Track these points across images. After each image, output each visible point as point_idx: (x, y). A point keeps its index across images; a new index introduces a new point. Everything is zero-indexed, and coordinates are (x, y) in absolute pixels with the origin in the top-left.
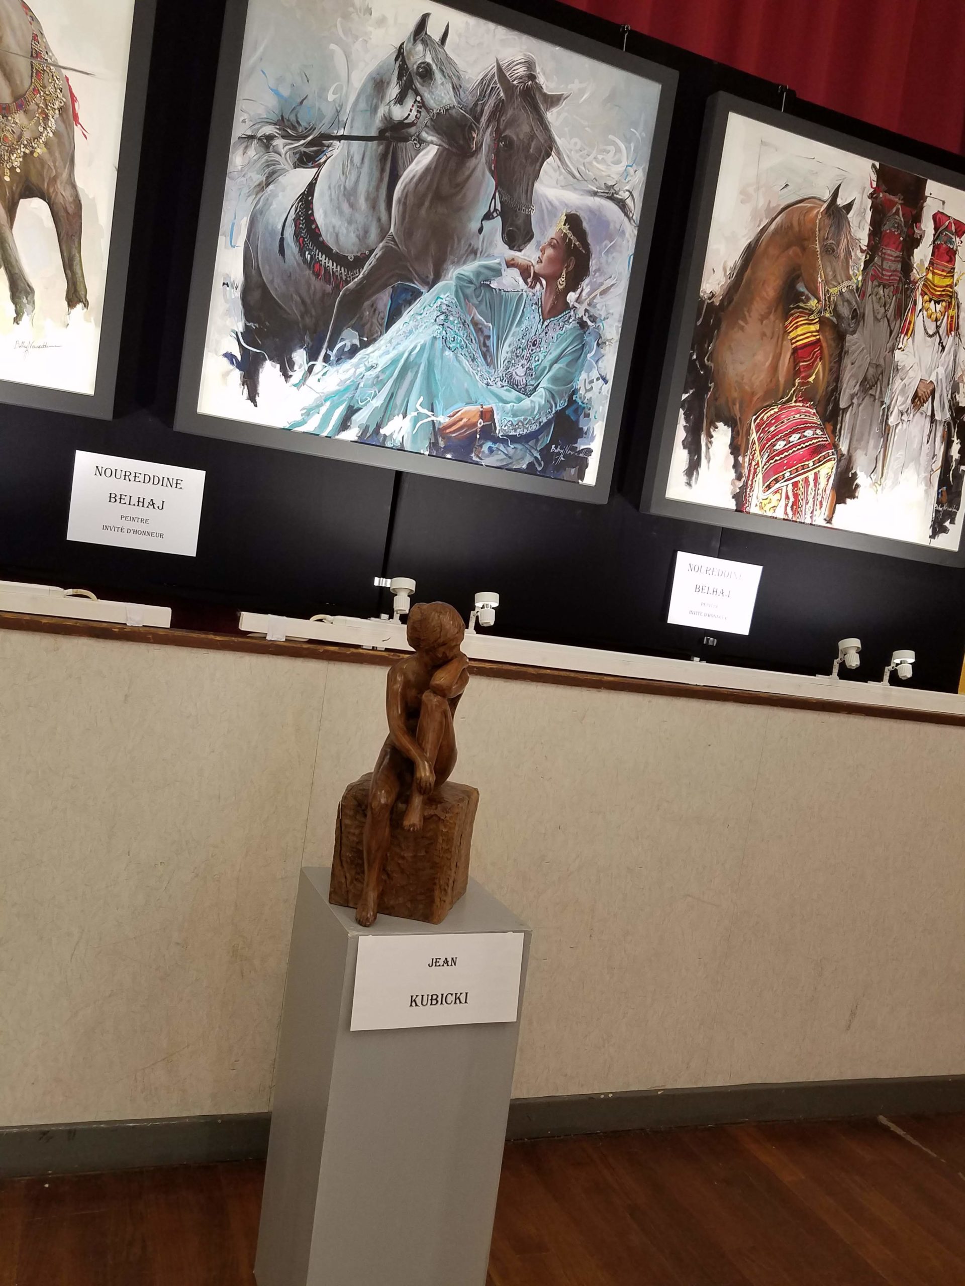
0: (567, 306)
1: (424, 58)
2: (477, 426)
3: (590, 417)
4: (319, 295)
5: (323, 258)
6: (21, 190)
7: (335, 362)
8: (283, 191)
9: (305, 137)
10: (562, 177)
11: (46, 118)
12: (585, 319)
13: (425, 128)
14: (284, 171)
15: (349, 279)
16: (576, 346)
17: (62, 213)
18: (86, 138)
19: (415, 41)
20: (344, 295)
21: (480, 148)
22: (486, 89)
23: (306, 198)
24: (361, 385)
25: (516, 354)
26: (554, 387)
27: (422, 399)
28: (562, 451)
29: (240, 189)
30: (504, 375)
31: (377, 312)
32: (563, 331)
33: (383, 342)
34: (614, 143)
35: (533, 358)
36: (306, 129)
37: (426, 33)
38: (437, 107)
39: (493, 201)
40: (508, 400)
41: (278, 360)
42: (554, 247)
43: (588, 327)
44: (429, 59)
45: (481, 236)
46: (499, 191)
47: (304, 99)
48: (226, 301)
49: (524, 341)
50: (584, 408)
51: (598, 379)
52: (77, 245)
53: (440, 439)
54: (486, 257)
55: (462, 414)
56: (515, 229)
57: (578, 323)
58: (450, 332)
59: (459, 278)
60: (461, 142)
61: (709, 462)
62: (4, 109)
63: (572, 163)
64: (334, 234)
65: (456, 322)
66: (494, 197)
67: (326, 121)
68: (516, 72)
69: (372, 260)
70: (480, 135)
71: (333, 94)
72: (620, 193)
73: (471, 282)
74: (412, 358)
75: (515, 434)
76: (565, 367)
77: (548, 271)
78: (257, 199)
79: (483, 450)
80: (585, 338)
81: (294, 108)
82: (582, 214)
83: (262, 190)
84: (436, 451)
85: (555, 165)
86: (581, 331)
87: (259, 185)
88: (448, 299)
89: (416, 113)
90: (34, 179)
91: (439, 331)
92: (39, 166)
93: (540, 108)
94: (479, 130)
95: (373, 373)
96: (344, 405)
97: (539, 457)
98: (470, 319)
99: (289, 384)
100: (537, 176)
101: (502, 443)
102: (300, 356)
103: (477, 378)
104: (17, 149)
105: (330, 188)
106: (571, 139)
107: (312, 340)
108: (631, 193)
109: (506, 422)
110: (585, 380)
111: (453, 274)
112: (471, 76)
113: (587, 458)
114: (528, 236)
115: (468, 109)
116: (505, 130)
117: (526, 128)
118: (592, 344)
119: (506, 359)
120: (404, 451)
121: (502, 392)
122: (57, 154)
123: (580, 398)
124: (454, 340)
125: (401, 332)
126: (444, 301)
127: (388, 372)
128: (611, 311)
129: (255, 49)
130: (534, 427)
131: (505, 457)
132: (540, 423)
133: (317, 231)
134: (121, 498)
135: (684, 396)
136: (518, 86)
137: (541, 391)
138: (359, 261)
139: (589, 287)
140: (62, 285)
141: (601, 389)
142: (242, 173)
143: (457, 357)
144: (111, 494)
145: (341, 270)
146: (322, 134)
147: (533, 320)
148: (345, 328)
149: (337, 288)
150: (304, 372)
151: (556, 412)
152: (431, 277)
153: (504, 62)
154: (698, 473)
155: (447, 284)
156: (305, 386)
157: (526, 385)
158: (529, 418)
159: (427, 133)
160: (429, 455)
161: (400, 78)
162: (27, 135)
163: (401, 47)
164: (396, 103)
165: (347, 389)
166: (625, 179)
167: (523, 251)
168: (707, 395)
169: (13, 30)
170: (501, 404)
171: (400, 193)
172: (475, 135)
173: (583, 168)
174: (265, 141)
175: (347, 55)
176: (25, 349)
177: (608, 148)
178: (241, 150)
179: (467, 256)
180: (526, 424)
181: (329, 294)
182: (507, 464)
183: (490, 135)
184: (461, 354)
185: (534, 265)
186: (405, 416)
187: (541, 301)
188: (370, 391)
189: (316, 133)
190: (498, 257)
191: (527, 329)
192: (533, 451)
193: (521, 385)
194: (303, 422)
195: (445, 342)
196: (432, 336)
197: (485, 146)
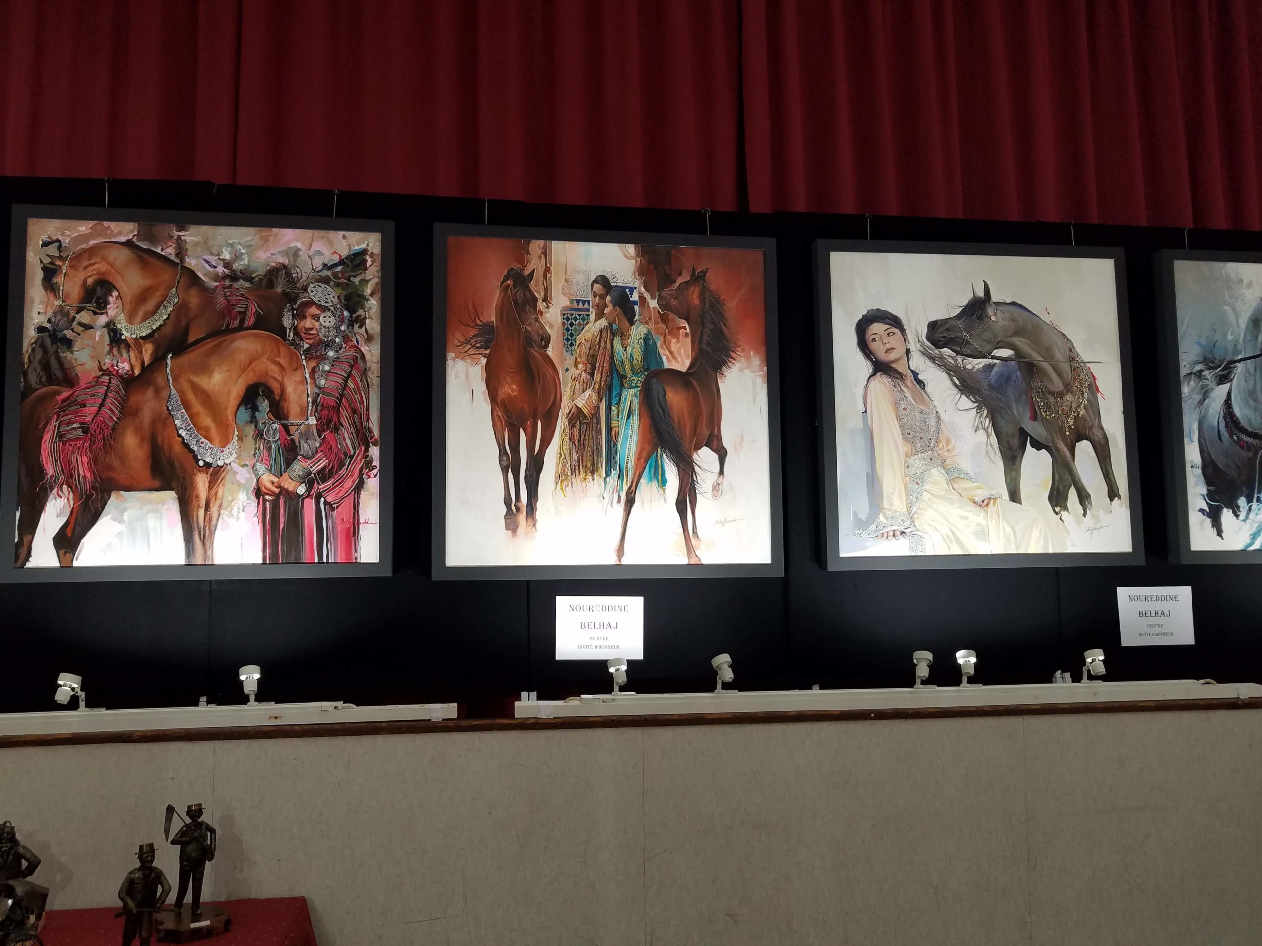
4: (1245, 461)
5: (1244, 437)
6: (1075, 438)
8: (1214, 401)
9: (1220, 366)
11: (1082, 394)
14: (1212, 389)
17: (1098, 446)
18: (1105, 399)
23: (1228, 403)
29: (1190, 406)
36: (1219, 360)
41: (1230, 506)
47: (1215, 344)
48: (1195, 477)
52: (1109, 462)
62: (1061, 394)
64: (1248, 420)
67: (1231, 351)
71: (1231, 336)
78: (1200, 411)
81: (1211, 350)
83: (1202, 404)
87: (1199, 401)
90: (1081, 429)
92: (1082, 422)
102: (1242, 501)
104: (1070, 415)
105: (1240, 393)
107: (1248, 490)
122: (1091, 413)
133: (1237, 420)
134: (1145, 614)
140: (1105, 488)
142: (1189, 397)
144: (1139, 612)
145: (1256, 442)
146: (1229, 361)
149: (1256, 454)
156: (1249, 520)
162: (1074, 406)
169: (1060, 351)
174: (1198, 374)
175: (1234, 310)
176: (1091, 531)
178: (1186, 383)
181: (1251, 459)
189: (1226, 362)
194: (1252, 544)
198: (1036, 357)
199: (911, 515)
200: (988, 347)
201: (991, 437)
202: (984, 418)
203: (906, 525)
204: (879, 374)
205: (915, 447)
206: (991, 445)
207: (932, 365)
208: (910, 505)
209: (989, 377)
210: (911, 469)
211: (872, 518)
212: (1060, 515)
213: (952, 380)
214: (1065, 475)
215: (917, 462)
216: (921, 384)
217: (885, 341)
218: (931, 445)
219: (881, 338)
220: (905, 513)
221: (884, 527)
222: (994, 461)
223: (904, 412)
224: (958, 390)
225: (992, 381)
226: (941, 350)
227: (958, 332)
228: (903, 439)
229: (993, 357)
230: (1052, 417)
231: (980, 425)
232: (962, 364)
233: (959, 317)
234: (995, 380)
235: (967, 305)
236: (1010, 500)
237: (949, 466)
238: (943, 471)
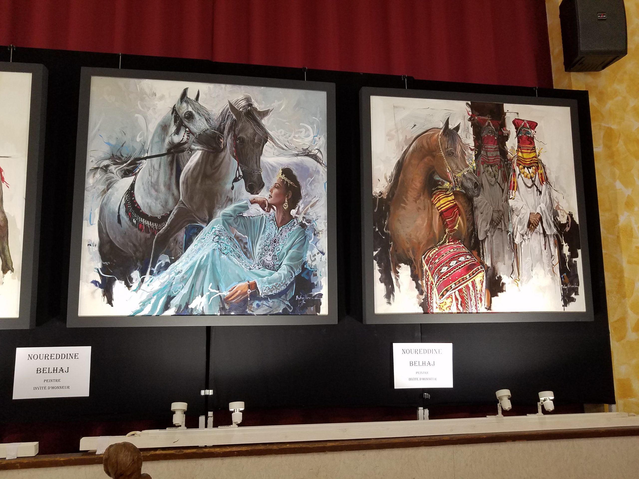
0: (291, 218)
1: (188, 109)
2: (247, 293)
3: (317, 276)
4: (143, 240)
5: (143, 221)
7: (156, 274)
8: (117, 191)
9: (126, 162)
10: (276, 151)
12: (304, 222)
13: (193, 143)
14: (116, 181)
15: (159, 228)
16: (301, 237)
19: (181, 102)
20: (158, 237)
21: (226, 147)
22: (225, 117)
23: (131, 192)
24: (174, 283)
26: (292, 263)
27: (211, 284)
28: (303, 298)
29: (93, 195)
30: (259, 262)
31: (178, 243)
32: (292, 231)
33: (184, 258)
34: (304, 127)
35: (276, 250)
37: (187, 97)
38: (198, 131)
39: (238, 171)
40: (264, 275)
41: (123, 279)
42: (277, 188)
43: (307, 226)
44: (190, 109)
45: (233, 191)
46: (240, 166)
47: (124, 144)
48: (90, 254)
49: (268, 241)
50: (312, 271)
51: (318, 253)
52: (6, 240)
53: (226, 304)
54: (238, 201)
55: (237, 288)
56: (252, 183)
57: (300, 225)
58: (223, 245)
60: (214, 145)
61: (399, 287)
63: (281, 142)
64: (148, 207)
66: (238, 169)
67: (137, 151)
68: (240, 104)
69: (172, 216)
70: (225, 140)
71: (139, 137)
72: (313, 151)
73: (231, 216)
74: (202, 263)
75: (272, 294)
76: (296, 251)
77: (277, 201)
78: (103, 198)
79: (253, 306)
80: (306, 232)
81: (119, 149)
82: (292, 168)
83: (105, 193)
84: (224, 312)
85: (271, 145)
86: (303, 229)
87: (103, 191)
88: (218, 227)
89: (187, 137)
91: (216, 246)
93: (257, 119)
94: (224, 138)
95: (180, 275)
96: (165, 296)
97: (289, 304)
98: (233, 236)
99: (131, 291)
100: (261, 154)
101: (264, 300)
103: (243, 266)
105: (143, 184)
106: (278, 130)
107: (142, 264)
108: (319, 150)
109: (265, 288)
110: (310, 255)
111: (219, 214)
112: (215, 112)
113: (320, 300)
114: (262, 185)
115: (216, 129)
116: (238, 134)
117: (251, 131)
118: (311, 235)
119: (259, 253)
120: (205, 315)
121: (260, 272)
123: (309, 266)
124: (226, 249)
125: (193, 251)
126: (217, 229)
127: (189, 273)
128: (319, 215)
129: (95, 124)
130: (283, 288)
131: (268, 308)
132: (286, 285)
133: (138, 207)
134: (43, 370)
135: (375, 253)
136: (243, 111)
137: (283, 266)
138: (164, 218)
139: (303, 205)
141: (321, 258)
142: (93, 187)
143: (229, 258)
144: (37, 369)
145: (154, 225)
146: (136, 158)
147: (272, 228)
148: (160, 254)
149: (154, 234)
150: (139, 282)
151: (295, 277)
152: (207, 218)
153: (233, 101)
154: (394, 295)
155: (217, 220)
156: (140, 290)
157: (274, 265)
158: (279, 283)
159: (194, 145)
160: (220, 315)
161: (175, 122)
163: (174, 107)
164: (175, 134)
165: (165, 287)
166: (314, 144)
167: (259, 194)
168: (390, 249)
170: (260, 279)
171: (183, 178)
172: (222, 141)
173: (288, 144)
174: (104, 168)
175: (145, 118)
177: (301, 130)
178: (92, 175)
179: (227, 203)
180: (278, 287)
181: (148, 239)
182: (270, 312)
183: (231, 139)
184: (231, 255)
185: (267, 199)
186: (202, 296)
187: (275, 218)
188: (179, 286)
189: (132, 159)
190: (245, 200)
191: (269, 234)
192: (284, 301)
193: (271, 266)
194: (142, 310)
195: (221, 251)
196: (212, 249)
197: (228, 145)
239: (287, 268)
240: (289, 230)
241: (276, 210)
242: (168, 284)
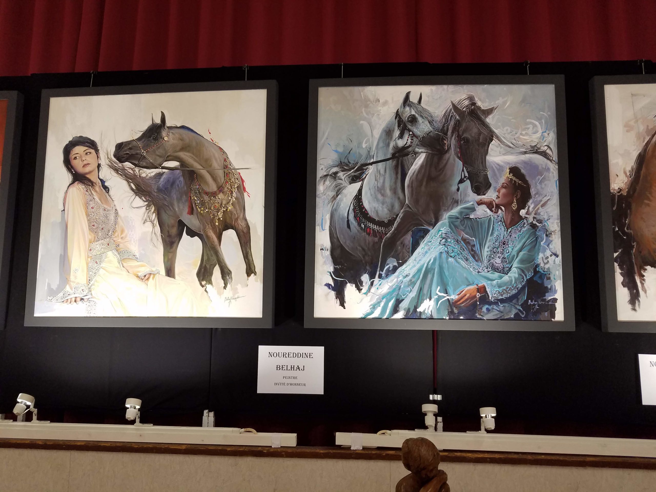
0: (521, 218)
1: (411, 113)
2: (476, 297)
3: (551, 279)
4: (371, 244)
5: (371, 225)
6: (223, 228)
8: (345, 197)
9: (353, 168)
10: (502, 149)
11: (232, 193)
12: (534, 222)
13: (417, 146)
14: (345, 187)
15: (386, 232)
16: (532, 239)
17: (242, 234)
18: (250, 197)
19: (404, 106)
20: (385, 241)
21: (450, 148)
22: (448, 118)
23: (358, 198)
24: (402, 287)
25: (493, 251)
26: (523, 266)
27: (439, 287)
28: (536, 303)
29: (323, 201)
30: (488, 265)
31: (405, 246)
32: (522, 232)
33: (411, 261)
34: (531, 123)
35: (505, 252)
36: (353, 164)
37: (410, 101)
38: (422, 134)
39: (463, 172)
40: (494, 279)
41: (353, 282)
42: (505, 188)
43: (538, 226)
44: (413, 113)
45: (459, 192)
46: (465, 167)
47: (351, 150)
48: (323, 258)
49: (497, 243)
50: (546, 274)
51: (551, 256)
52: (249, 246)
53: (454, 308)
54: (464, 203)
55: (466, 292)
56: (478, 184)
57: (530, 226)
58: (450, 248)
59: (450, 218)
60: (438, 147)
61: (645, 292)
62: (214, 194)
63: (508, 141)
64: (376, 212)
65: (452, 241)
66: (463, 170)
67: (364, 157)
68: (463, 104)
69: (398, 220)
70: (449, 141)
71: (365, 144)
72: (541, 148)
73: (457, 218)
74: (429, 266)
75: (502, 298)
76: (527, 253)
77: (505, 201)
78: (333, 204)
79: (483, 311)
80: (537, 233)
81: (346, 156)
82: (519, 166)
83: (335, 199)
84: (453, 316)
85: (497, 144)
86: (534, 230)
87: (333, 197)
88: (445, 230)
89: (410, 141)
90: (228, 220)
91: (443, 249)
92: (230, 215)
93: (481, 118)
94: (447, 139)
95: (408, 279)
96: (394, 299)
97: (521, 309)
98: (460, 238)
99: (361, 294)
100: (486, 153)
101: (495, 305)
103: (471, 269)
104: (220, 210)
105: (370, 189)
106: (503, 128)
107: (371, 268)
108: (548, 146)
109: (495, 292)
110: (543, 257)
111: (445, 217)
112: (438, 114)
113: (555, 304)
114: (488, 186)
115: (440, 130)
116: (462, 135)
117: (475, 130)
118: (542, 236)
119: (487, 255)
120: (434, 319)
121: (490, 275)
122: (237, 207)
123: (542, 269)
124: (453, 251)
125: (420, 254)
126: (443, 232)
127: (416, 277)
128: (551, 215)
129: (324, 134)
130: (514, 292)
131: (498, 312)
132: (518, 288)
133: (366, 212)
134: (282, 367)
135: (615, 255)
136: (466, 111)
137: (514, 269)
138: (391, 222)
139: (533, 204)
140: (244, 266)
141: (554, 261)
143: (456, 261)
144: (277, 366)
145: (381, 229)
146: (362, 164)
147: (501, 230)
148: (388, 258)
149: (381, 238)
150: (368, 286)
151: (527, 280)
152: (433, 220)
154: (639, 301)
155: (443, 222)
156: (370, 293)
157: (504, 268)
158: (509, 287)
159: (418, 148)
160: (449, 319)
161: (399, 126)
162: (224, 202)
163: (397, 111)
164: (399, 138)
165: (394, 290)
166: (543, 140)
167: (486, 195)
168: (633, 250)
169: (216, 160)
170: (489, 282)
171: (408, 181)
172: (446, 142)
173: (515, 141)
174: (333, 175)
175: (370, 124)
176: (229, 301)
177: (528, 126)
178: (322, 183)
179: (453, 205)
180: (509, 291)
181: (377, 243)
182: (501, 317)
183: (455, 139)
184: (459, 258)
185: (495, 200)
186: (430, 299)
187: (504, 219)
188: (408, 289)
189: (359, 165)
190: (471, 201)
191: (497, 236)
192: (516, 306)
193: (500, 269)
194: (372, 313)
195: (448, 254)
196: (439, 252)
197: (453, 146)
198: (197, 166)
199: (89, 286)
200: (159, 160)
201: (156, 228)
202: (151, 213)
203: (85, 293)
204: (77, 182)
205: (98, 235)
206: (155, 234)
207: (115, 174)
208: (89, 279)
209: (158, 182)
210: (93, 252)
211: (61, 288)
212: (205, 287)
213: (130, 185)
214: (212, 256)
215: (97, 246)
216: (106, 189)
217: (84, 159)
218: (110, 234)
219: (81, 157)
220: (85, 285)
221: (69, 295)
222: (156, 245)
223: (92, 210)
224: (133, 193)
225: (161, 186)
226: (123, 164)
227: (138, 150)
228: (89, 229)
229: (163, 168)
230: (205, 211)
231: (148, 219)
232: (138, 173)
233: (139, 139)
234: (163, 185)
235: (147, 130)
236: (166, 275)
237: (122, 250)
238: (116, 253)
239: (518, 271)
240: (519, 231)
241: (504, 211)
242: (396, 288)
